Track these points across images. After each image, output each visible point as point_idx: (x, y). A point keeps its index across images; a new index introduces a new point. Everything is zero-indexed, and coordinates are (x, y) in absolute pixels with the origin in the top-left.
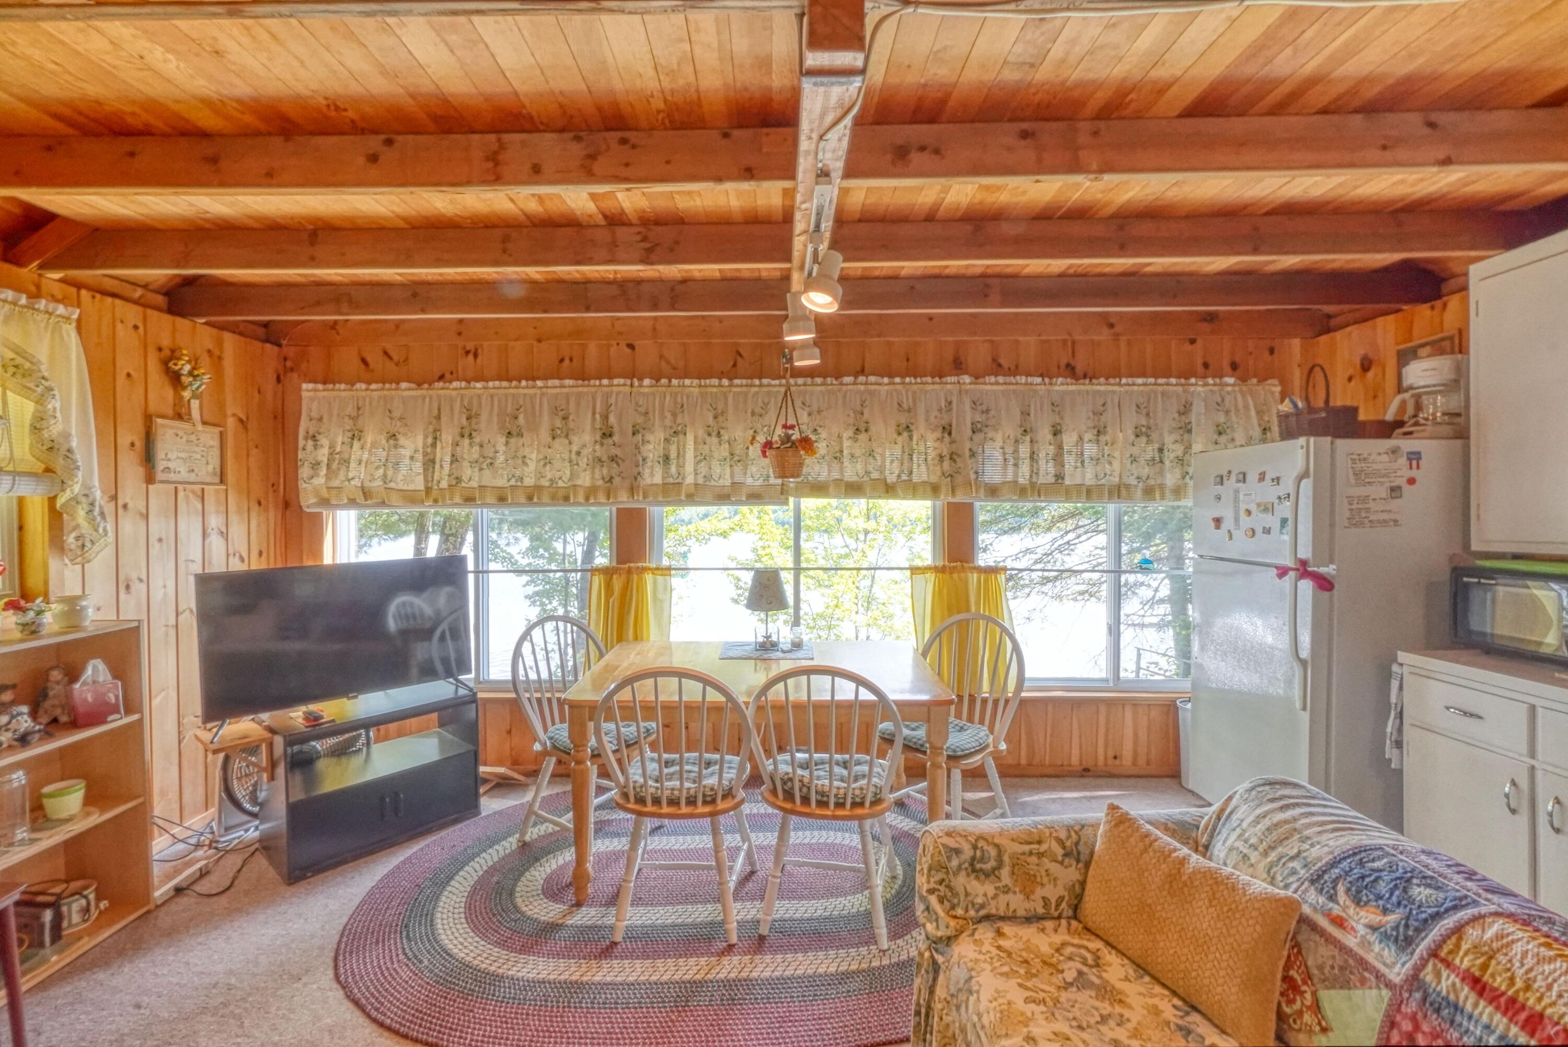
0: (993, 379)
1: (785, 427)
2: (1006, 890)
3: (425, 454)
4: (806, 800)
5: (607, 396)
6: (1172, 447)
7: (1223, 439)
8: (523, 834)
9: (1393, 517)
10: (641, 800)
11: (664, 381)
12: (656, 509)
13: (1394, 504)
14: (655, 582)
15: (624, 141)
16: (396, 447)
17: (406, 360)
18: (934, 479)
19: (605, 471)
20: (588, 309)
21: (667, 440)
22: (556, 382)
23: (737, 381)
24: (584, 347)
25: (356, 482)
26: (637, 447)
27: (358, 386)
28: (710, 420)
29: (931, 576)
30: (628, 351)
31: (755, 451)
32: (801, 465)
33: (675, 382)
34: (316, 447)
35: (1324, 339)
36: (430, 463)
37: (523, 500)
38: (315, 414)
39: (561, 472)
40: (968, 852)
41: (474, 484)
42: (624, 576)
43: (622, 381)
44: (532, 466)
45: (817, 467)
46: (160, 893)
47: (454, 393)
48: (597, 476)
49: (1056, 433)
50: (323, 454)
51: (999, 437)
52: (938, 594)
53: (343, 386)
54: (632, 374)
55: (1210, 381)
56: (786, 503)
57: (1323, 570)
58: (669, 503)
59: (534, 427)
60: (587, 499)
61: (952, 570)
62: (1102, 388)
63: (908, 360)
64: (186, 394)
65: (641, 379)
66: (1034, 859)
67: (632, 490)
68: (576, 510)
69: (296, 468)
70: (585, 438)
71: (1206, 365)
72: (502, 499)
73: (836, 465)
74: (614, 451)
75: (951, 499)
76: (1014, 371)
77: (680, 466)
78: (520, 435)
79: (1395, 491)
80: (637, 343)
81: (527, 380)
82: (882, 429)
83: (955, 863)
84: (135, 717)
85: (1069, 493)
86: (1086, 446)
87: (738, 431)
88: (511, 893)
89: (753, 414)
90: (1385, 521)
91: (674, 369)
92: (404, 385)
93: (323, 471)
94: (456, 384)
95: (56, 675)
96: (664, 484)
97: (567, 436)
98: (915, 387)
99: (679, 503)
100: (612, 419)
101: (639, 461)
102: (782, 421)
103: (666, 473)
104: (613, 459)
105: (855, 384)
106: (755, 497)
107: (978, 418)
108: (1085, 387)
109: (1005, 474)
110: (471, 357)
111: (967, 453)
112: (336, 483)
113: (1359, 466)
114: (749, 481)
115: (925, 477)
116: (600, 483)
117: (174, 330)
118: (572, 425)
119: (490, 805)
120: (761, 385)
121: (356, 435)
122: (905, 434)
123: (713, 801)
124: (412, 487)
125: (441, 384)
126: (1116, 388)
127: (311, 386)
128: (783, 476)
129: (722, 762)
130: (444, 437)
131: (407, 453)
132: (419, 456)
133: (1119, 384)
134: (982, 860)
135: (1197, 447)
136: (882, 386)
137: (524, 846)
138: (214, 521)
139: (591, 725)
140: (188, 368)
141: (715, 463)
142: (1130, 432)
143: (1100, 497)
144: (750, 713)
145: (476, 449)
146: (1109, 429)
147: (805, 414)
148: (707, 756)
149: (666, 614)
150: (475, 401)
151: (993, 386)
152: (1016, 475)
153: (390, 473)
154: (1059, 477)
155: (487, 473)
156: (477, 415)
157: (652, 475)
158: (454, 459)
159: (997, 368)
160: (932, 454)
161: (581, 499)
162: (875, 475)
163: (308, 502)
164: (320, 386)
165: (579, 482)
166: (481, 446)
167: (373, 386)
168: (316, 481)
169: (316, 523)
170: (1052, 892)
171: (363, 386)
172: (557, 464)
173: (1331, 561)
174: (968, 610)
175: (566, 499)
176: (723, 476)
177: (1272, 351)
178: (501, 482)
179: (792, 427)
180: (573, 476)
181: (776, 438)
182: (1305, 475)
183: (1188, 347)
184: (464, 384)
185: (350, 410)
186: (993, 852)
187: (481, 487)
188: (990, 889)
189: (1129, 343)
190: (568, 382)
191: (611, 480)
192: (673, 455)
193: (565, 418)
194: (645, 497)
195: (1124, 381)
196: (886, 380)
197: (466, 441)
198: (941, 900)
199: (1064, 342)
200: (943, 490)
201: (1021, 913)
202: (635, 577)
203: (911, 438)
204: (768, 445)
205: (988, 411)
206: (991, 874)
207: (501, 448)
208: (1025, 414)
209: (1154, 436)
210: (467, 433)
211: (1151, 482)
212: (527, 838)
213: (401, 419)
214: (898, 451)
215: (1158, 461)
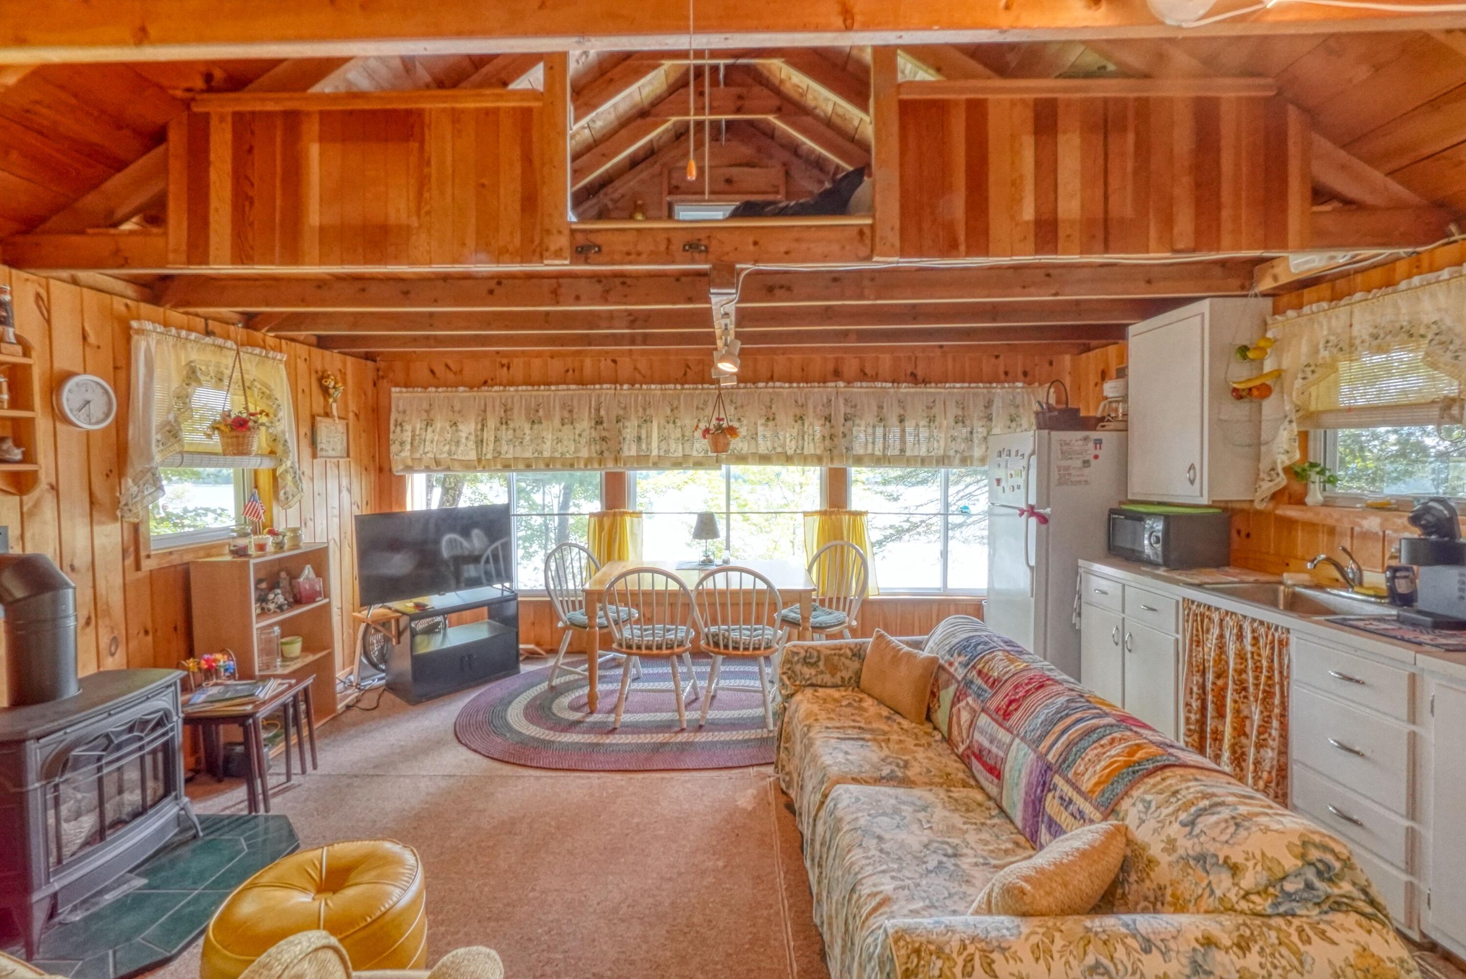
0: (859, 384)
1: (719, 419)
2: (822, 672)
3: (477, 436)
4: (726, 647)
5: (599, 396)
6: (980, 430)
7: (1014, 425)
8: (550, 680)
9: (1083, 478)
10: (630, 647)
11: (637, 386)
12: (632, 472)
13: (1087, 471)
14: (632, 521)
15: (624, 283)
16: (457, 431)
17: (461, 371)
18: (819, 452)
19: (598, 447)
20: (590, 345)
21: (639, 426)
22: (564, 387)
23: (686, 386)
24: (582, 362)
25: (430, 455)
26: (620, 432)
27: (430, 389)
28: (669, 412)
29: (817, 518)
30: (613, 364)
31: (698, 434)
32: (728, 444)
33: (644, 387)
34: (402, 431)
35: (1084, 356)
36: (480, 442)
37: (542, 466)
38: (401, 409)
39: (568, 448)
40: (803, 654)
41: (510, 456)
42: (611, 518)
43: (608, 386)
44: (549, 443)
45: (740, 445)
46: (340, 706)
47: (495, 394)
48: (593, 451)
49: (902, 420)
50: (407, 436)
51: (863, 423)
52: (822, 529)
53: (420, 389)
54: (615, 381)
55: (1006, 385)
56: (720, 468)
57: (1041, 511)
58: (641, 469)
59: (549, 416)
60: (586, 465)
61: (831, 513)
62: (933, 390)
63: (803, 370)
64: (331, 400)
65: (621, 385)
66: (836, 658)
67: (616, 460)
68: (578, 473)
69: (388, 446)
70: (584, 424)
71: (1006, 373)
72: (528, 467)
73: (753, 442)
74: (604, 434)
75: (830, 466)
76: (875, 378)
77: (649, 444)
78: (540, 422)
79: (1086, 463)
80: (618, 359)
81: (544, 385)
82: (784, 418)
83: (796, 658)
84: (327, 600)
85: (909, 461)
86: (921, 429)
87: (688, 421)
88: (550, 709)
89: (697, 408)
90: (1080, 482)
91: (644, 377)
92: (461, 389)
93: (408, 447)
94: (496, 388)
95: (283, 574)
96: (638, 456)
97: (572, 423)
98: (806, 390)
99: (648, 468)
100: (602, 412)
101: (620, 439)
102: (716, 415)
103: (639, 448)
104: (603, 439)
105: (766, 387)
106: (699, 464)
107: (849, 411)
108: (920, 389)
109: (866, 449)
110: (505, 369)
111: (841, 435)
112: (417, 456)
113: (1065, 448)
114: (695, 453)
115: (812, 452)
116: (595, 455)
117: (323, 358)
118: (575, 416)
119: (525, 668)
120: (703, 389)
121: (429, 423)
122: (800, 422)
123: (672, 648)
124: (467, 458)
125: (486, 388)
126: (942, 390)
127: (398, 389)
128: (717, 451)
129: (676, 629)
130: (489, 423)
131: (463, 435)
132: (472, 438)
133: (944, 388)
134: (810, 657)
135: (996, 430)
136: (784, 389)
137: (552, 688)
138: (345, 482)
139: (599, 605)
140: (332, 384)
141: (672, 442)
142: (951, 420)
143: (930, 464)
144: (693, 596)
145: (511, 432)
146: (938, 419)
147: (732, 408)
148: (668, 626)
149: (639, 540)
150: (510, 400)
151: (859, 389)
152: (873, 449)
153: (453, 448)
154: (903, 451)
155: (518, 448)
156: (511, 409)
157: (629, 450)
158: (497, 440)
159: (863, 376)
160: (818, 435)
161: (582, 466)
162: (779, 450)
163: (397, 469)
164: (404, 390)
165: (580, 455)
166: (515, 430)
167: (440, 389)
168: (402, 454)
169: (401, 482)
170: (846, 675)
171: (433, 389)
172: (565, 443)
173: (1048, 506)
174: (842, 539)
175: (572, 465)
176: (677, 450)
177: (1051, 363)
178: (528, 455)
179: (722, 419)
180: (577, 450)
181: (712, 427)
182: (1033, 453)
183: (993, 360)
184: (501, 388)
185: (425, 406)
186: (816, 654)
187: (515, 458)
188: (813, 672)
189: (954, 359)
190: (573, 387)
191: (602, 453)
192: (644, 436)
193: (571, 411)
194: (625, 464)
195: (947, 385)
196: (787, 385)
197: (504, 427)
198: (789, 678)
199: (910, 358)
200: (825, 460)
201: (829, 684)
202: (619, 518)
203: (803, 424)
204: (707, 431)
205: (855, 406)
206: (814, 665)
207: (528, 431)
208: (880, 407)
209: (967, 422)
210: (504, 422)
211: (966, 454)
212: (554, 683)
213: (459, 412)
214: (795, 432)
215: (969, 439)
